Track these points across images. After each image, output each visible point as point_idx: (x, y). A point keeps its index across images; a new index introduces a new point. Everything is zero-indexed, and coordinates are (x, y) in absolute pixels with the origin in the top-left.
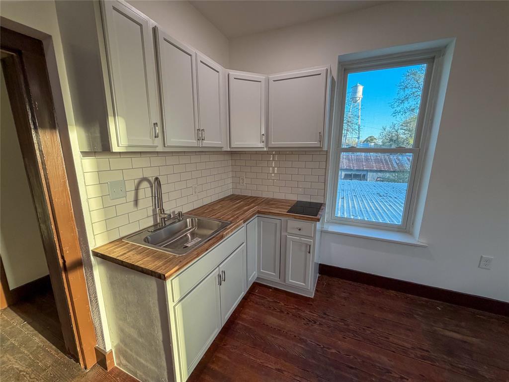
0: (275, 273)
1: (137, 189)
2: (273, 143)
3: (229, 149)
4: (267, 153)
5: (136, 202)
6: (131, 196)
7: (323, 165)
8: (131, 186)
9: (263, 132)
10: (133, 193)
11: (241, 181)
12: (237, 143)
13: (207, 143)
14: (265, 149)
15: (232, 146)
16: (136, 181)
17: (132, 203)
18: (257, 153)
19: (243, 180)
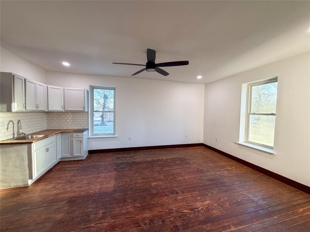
0: (69, 154)
1: (8, 124)
2: (67, 109)
3: (47, 111)
4: (65, 112)
5: (7, 129)
6: (6, 127)
7: (87, 116)
8: (6, 123)
9: (62, 105)
10: (7, 125)
11: (52, 123)
12: (51, 109)
13: (39, 109)
14: (64, 111)
15: (49, 110)
16: (8, 122)
17: (6, 129)
18: (60, 112)
19: (53, 123)
